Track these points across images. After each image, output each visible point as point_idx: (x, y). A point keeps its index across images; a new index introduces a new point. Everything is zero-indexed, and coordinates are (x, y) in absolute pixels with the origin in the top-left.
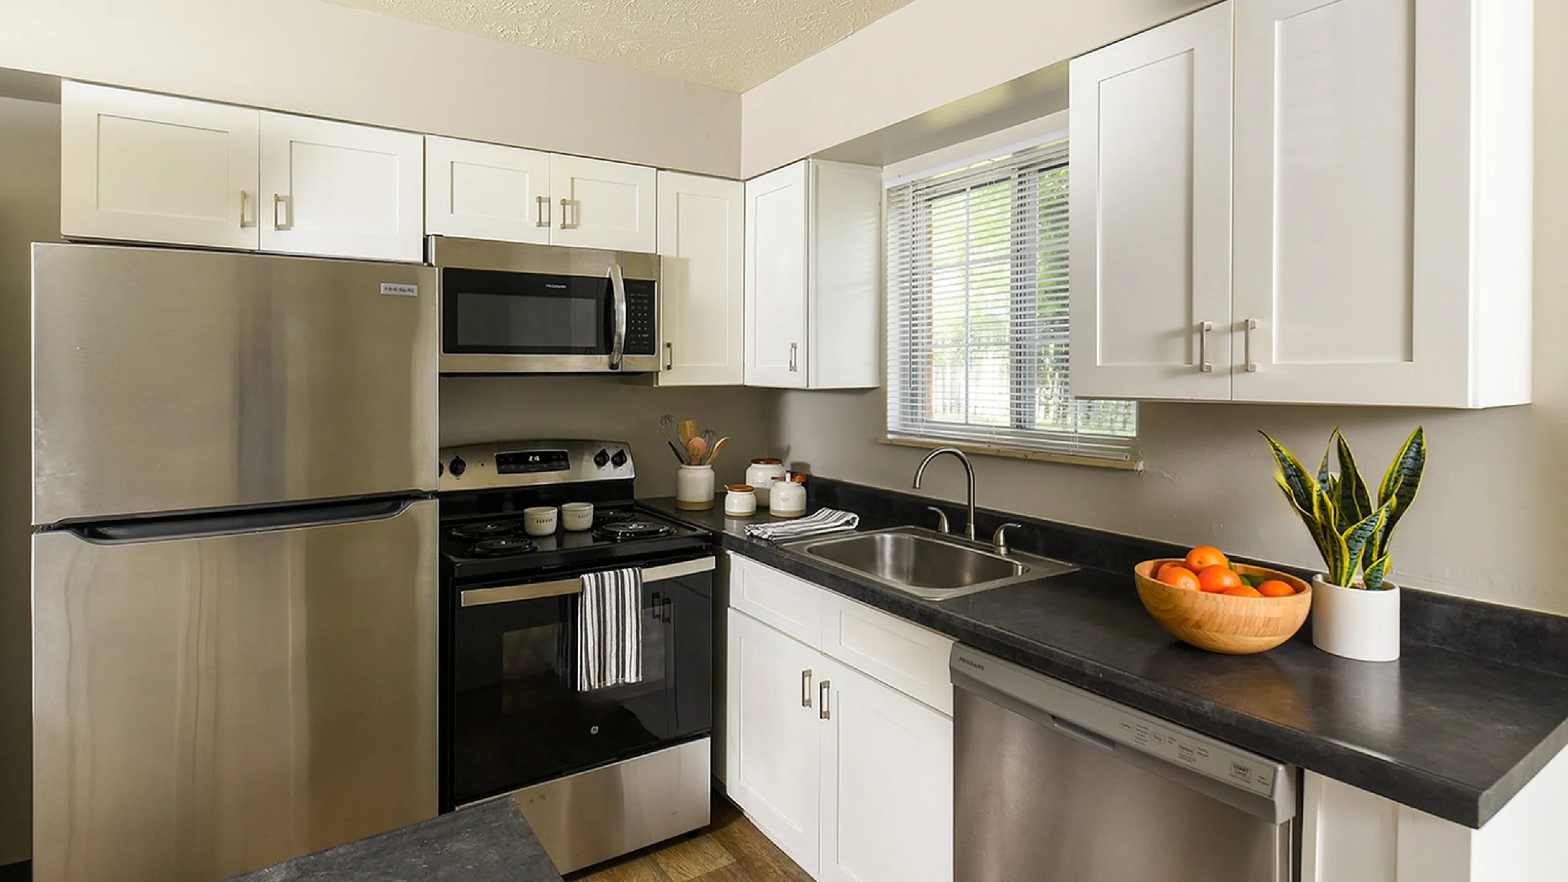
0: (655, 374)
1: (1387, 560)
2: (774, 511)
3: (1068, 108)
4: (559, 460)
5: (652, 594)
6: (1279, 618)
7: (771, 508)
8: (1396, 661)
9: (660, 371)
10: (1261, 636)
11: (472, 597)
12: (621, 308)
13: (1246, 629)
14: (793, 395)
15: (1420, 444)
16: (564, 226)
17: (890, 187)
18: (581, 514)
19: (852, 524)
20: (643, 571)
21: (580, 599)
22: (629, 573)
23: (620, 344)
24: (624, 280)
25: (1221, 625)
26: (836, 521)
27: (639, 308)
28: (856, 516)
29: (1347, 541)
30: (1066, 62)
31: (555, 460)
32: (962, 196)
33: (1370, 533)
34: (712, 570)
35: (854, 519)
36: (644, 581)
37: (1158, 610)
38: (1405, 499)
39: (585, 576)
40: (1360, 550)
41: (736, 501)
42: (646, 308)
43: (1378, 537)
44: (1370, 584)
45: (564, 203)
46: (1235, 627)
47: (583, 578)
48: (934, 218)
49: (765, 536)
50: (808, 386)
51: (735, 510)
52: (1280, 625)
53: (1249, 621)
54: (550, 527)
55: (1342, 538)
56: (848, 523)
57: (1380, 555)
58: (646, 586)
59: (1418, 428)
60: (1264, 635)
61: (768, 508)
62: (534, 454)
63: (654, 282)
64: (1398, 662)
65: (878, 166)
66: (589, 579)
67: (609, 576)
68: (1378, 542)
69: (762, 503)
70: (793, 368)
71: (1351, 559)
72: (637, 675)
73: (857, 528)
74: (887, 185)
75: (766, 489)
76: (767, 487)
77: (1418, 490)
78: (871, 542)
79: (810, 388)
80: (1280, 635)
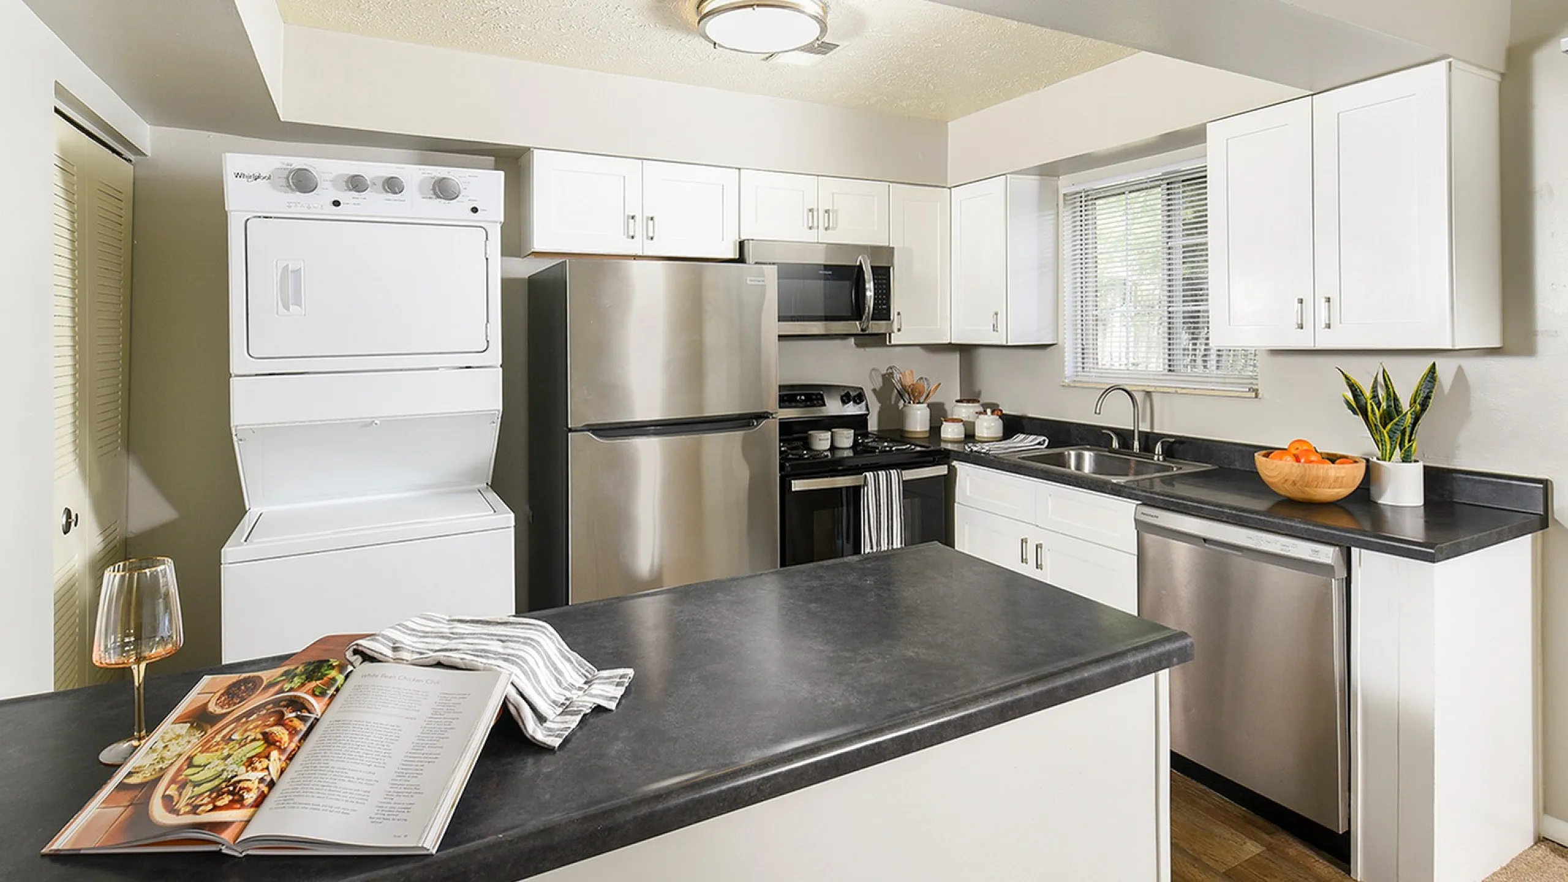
0: (888, 335)
1: (1414, 445)
2: (979, 437)
3: (1205, 142)
4: (817, 399)
5: (908, 488)
6: (1343, 477)
7: (976, 434)
8: (1420, 506)
9: (893, 332)
10: (1333, 488)
11: (797, 485)
12: (870, 286)
13: (1323, 484)
14: (983, 350)
15: (1434, 373)
16: (826, 229)
17: (1065, 192)
18: (846, 438)
19: (1042, 445)
20: (903, 472)
21: (862, 490)
22: (894, 472)
23: (869, 313)
24: (872, 267)
25: (1308, 482)
26: (1031, 442)
27: (880, 287)
28: (1045, 438)
29: (1388, 433)
30: (1205, 124)
31: (815, 400)
32: (1123, 197)
33: (1402, 428)
34: (945, 475)
35: (1044, 441)
36: (904, 479)
37: (1269, 477)
38: (1424, 406)
39: (867, 474)
40: (1397, 438)
41: (950, 430)
42: (884, 287)
43: (1408, 430)
44: (1406, 459)
45: (827, 211)
46: (1316, 483)
47: (866, 475)
48: (1098, 213)
49: (984, 451)
50: (1007, 342)
51: (949, 436)
52: (1345, 480)
53: (1325, 479)
54: (827, 445)
55: (1385, 432)
56: (1039, 444)
57: (1409, 441)
58: (906, 483)
59: (1432, 363)
60: (1334, 487)
61: (973, 436)
62: (801, 395)
63: (889, 268)
64: (1422, 508)
65: (1056, 176)
66: (870, 475)
67: (882, 474)
68: (1407, 434)
69: (970, 433)
70: (995, 328)
71: (1391, 444)
72: (901, 544)
73: (1046, 447)
74: (1062, 191)
75: (970, 422)
76: (971, 420)
77: (1431, 401)
78: (1061, 455)
79: (1009, 344)
80: (1345, 487)
